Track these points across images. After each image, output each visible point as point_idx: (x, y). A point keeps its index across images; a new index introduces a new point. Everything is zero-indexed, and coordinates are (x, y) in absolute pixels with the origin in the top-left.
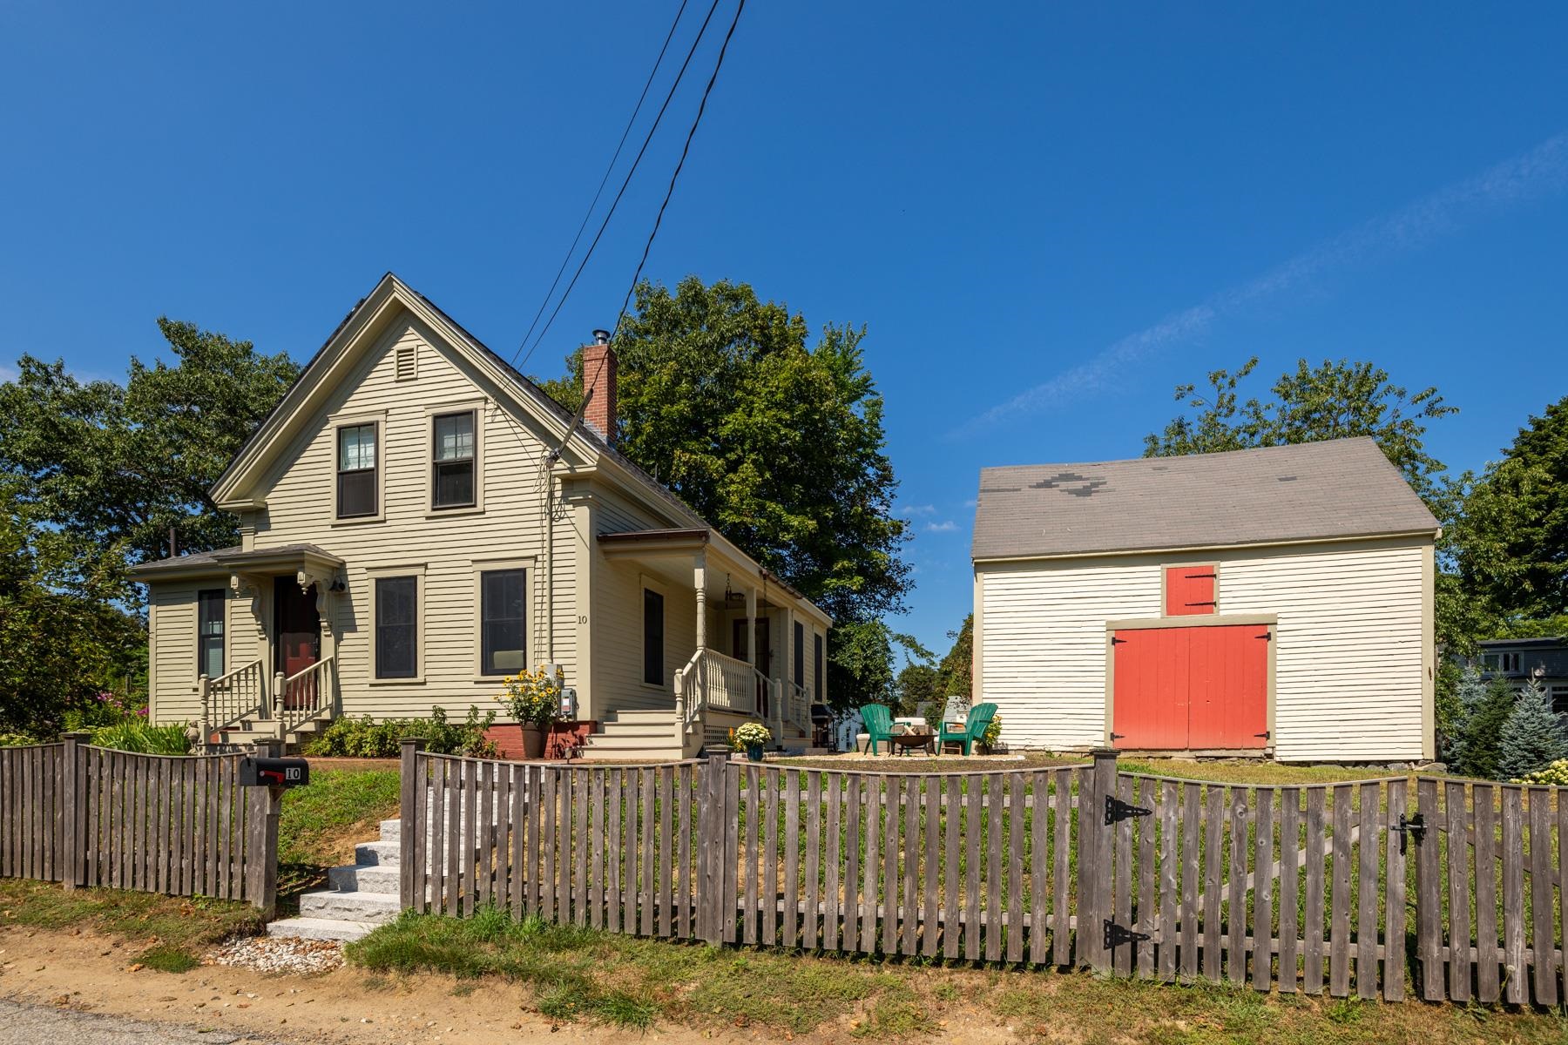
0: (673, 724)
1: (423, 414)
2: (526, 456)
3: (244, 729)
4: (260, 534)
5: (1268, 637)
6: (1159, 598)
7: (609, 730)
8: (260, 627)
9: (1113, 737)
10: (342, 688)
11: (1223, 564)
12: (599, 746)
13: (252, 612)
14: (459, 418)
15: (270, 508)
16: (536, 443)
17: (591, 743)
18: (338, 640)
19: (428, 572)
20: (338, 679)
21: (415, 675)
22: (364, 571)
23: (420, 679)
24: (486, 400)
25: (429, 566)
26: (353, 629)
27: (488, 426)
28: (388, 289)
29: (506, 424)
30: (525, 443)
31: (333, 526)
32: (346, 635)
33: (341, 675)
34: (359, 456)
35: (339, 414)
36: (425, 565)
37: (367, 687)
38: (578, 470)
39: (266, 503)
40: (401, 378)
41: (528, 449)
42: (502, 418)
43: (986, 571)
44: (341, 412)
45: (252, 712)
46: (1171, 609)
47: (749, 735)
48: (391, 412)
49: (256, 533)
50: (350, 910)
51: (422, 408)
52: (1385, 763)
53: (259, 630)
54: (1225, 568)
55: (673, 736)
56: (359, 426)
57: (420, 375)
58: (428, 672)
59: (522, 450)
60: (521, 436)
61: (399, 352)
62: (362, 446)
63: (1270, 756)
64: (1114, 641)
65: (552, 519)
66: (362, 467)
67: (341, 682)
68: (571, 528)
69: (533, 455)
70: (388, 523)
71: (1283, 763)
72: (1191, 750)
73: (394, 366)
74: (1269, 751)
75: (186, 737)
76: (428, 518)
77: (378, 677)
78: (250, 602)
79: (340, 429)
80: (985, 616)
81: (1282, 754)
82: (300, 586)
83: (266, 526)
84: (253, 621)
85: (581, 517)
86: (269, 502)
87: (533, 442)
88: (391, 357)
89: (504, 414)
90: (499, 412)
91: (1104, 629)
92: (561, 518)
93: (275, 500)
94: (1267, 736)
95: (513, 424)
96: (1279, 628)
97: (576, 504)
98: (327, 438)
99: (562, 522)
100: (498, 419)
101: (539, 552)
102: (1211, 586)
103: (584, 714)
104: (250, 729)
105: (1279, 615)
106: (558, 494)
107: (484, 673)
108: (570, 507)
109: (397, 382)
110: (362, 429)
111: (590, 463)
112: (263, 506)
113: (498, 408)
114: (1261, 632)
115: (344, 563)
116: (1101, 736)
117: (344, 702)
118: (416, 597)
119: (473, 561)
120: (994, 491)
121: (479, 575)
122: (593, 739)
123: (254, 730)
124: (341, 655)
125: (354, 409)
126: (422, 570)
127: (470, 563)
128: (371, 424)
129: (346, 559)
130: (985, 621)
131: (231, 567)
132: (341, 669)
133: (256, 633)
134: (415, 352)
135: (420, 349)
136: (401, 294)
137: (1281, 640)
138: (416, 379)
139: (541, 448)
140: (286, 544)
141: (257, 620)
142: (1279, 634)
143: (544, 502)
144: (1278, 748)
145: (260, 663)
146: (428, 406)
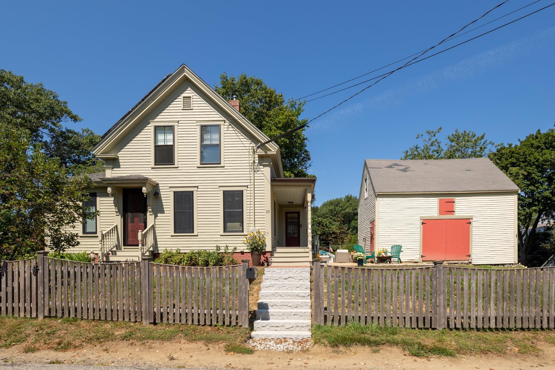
0: (308, 252)
1: (196, 124)
2: (242, 145)
3: (113, 254)
4: (115, 169)
5: (470, 223)
6: (437, 209)
7: (275, 255)
8: (117, 210)
9: (422, 256)
10: (157, 237)
11: (457, 198)
12: (275, 261)
13: (114, 203)
14: (212, 127)
15: (120, 158)
16: (247, 140)
17: (271, 260)
18: (156, 216)
19: (198, 190)
20: (155, 233)
21: (193, 232)
22: (169, 188)
23: (195, 234)
24: (225, 121)
25: (199, 187)
26: (163, 212)
27: (225, 132)
28: (182, 71)
29: (234, 132)
30: (242, 140)
31: (152, 168)
32: (159, 215)
33: (157, 232)
34: (164, 139)
35: (154, 121)
36: (197, 187)
37: (170, 237)
38: (268, 153)
39: (118, 156)
40: (185, 108)
41: (244, 143)
42: (232, 129)
43: (380, 197)
44: (156, 120)
45: (114, 247)
46: (441, 213)
47: (361, 257)
48: (180, 122)
49: (113, 169)
50: (278, 327)
51: (195, 122)
52: (503, 265)
53: (116, 212)
54: (457, 199)
55: (308, 257)
56: (165, 127)
57: (194, 108)
58: (199, 231)
59: (241, 143)
60: (240, 137)
61: (184, 97)
62: (165, 135)
63: (470, 263)
64: (423, 223)
65: (254, 171)
66: (165, 144)
67: (157, 234)
68: (262, 175)
69: (246, 145)
70: (179, 168)
71: (474, 265)
72: (447, 261)
73: (182, 103)
74: (470, 261)
75: (90, 258)
76: (198, 167)
77: (175, 232)
78: (113, 199)
79: (156, 127)
80: (380, 213)
81: (474, 262)
82: (143, 193)
83: (118, 166)
84: (114, 207)
85: (266, 172)
86: (119, 156)
87: (246, 140)
88: (180, 99)
89: (233, 128)
90: (230, 126)
91: (419, 219)
92: (258, 171)
93: (122, 155)
94: (469, 256)
95: (236, 132)
96: (473, 220)
97: (264, 166)
98: (149, 130)
99: (258, 173)
100: (230, 129)
101: (249, 184)
102: (453, 207)
103: (269, 248)
104: (116, 254)
105: (474, 216)
106: (257, 161)
107: (224, 231)
108: (262, 167)
109: (183, 110)
110: (166, 128)
111: (273, 151)
112: (117, 157)
113: (230, 125)
114: (468, 221)
115: (158, 184)
116: (418, 256)
117: (158, 243)
118: (193, 200)
119: (219, 186)
120: (373, 168)
121: (222, 192)
122: (272, 258)
123: (118, 255)
124: (156, 223)
125: (162, 119)
126: (196, 189)
127: (218, 187)
128: (172, 126)
129: (159, 182)
130: (380, 215)
131: (107, 183)
132: (156, 229)
133: (115, 213)
134: (192, 98)
135: (194, 97)
136: (187, 73)
137: (474, 224)
138: (192, 109)
139: (249, 143)
140: (128, 175)
141: (115, 207)
142: (473, 222)
143: (251, 164)
144: (473, 260)
145: (117, 226)
146: (198, 121)
